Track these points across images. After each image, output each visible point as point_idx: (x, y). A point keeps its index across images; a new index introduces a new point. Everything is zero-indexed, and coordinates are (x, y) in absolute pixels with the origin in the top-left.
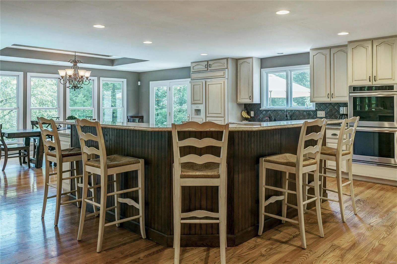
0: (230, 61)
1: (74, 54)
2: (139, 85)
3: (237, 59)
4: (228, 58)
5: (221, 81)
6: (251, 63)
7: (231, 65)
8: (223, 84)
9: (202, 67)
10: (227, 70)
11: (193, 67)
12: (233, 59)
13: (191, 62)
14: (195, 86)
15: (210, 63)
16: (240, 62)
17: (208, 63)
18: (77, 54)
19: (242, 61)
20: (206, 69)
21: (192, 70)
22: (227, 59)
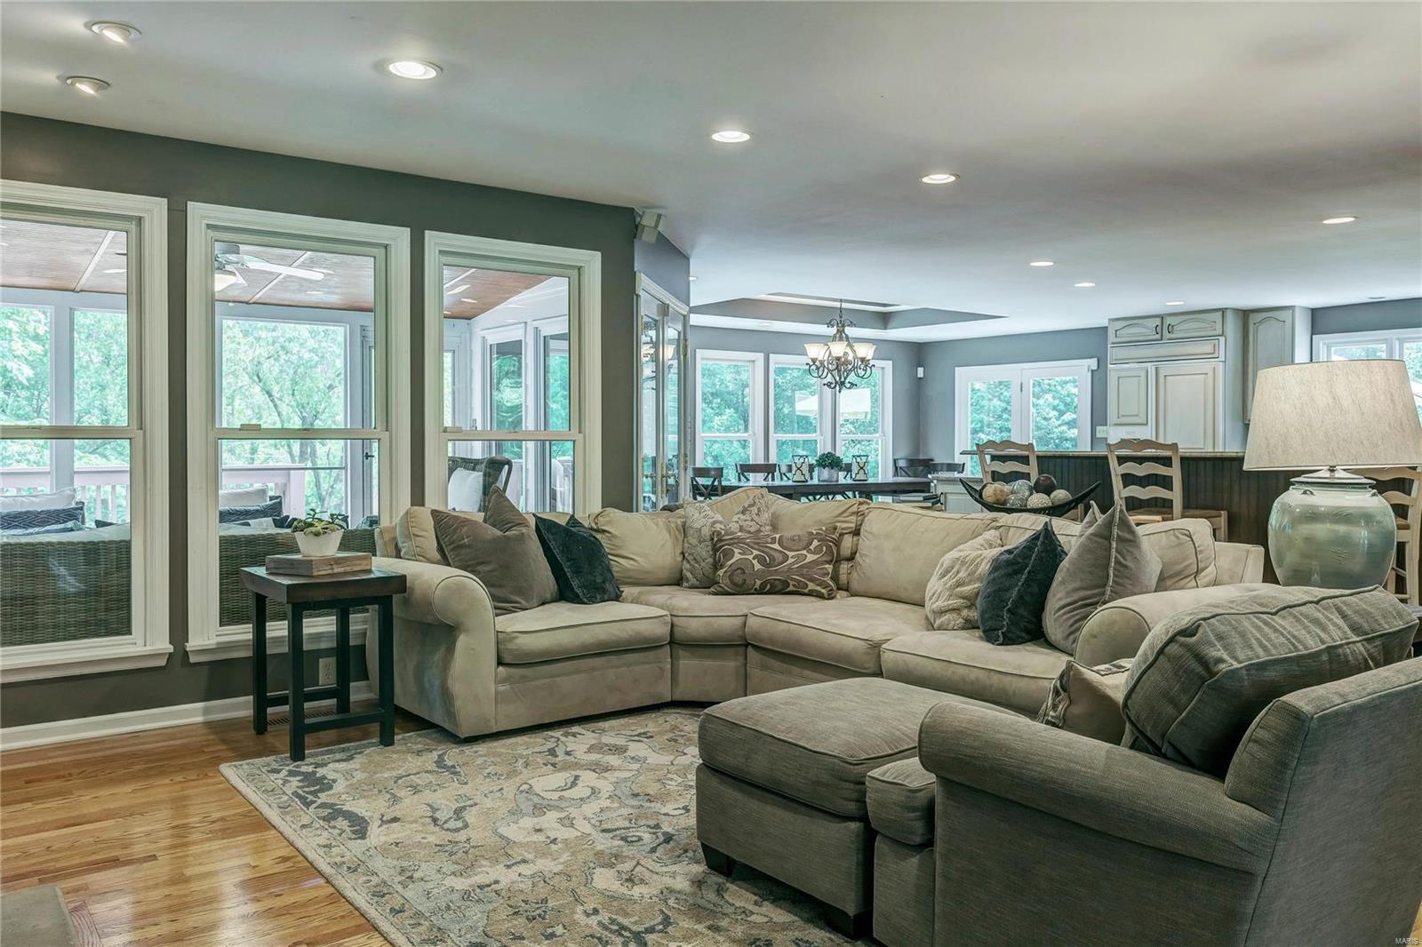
0: (1229, 315)
1: (837, 304)
2: (919, 376)
3: (1244, 311)
4: (1226, 309)
5: (1206, 366)
6: (1289, 323)
7: (1232, 327)
8: (1210, 374)
9: (1144, 330)
10: (1222, 339)
11: (1116, 331)
12: (1236, 310)
13: (1109, 320)
14: (1121, 380)
15: (1168, 321)
16: (1254, 318)
17: (1164, 320)
18: (845, 305)
19: (1264, 315)
20: (1158, 336)
21: (1111, 338)
22: (1223, 311)
